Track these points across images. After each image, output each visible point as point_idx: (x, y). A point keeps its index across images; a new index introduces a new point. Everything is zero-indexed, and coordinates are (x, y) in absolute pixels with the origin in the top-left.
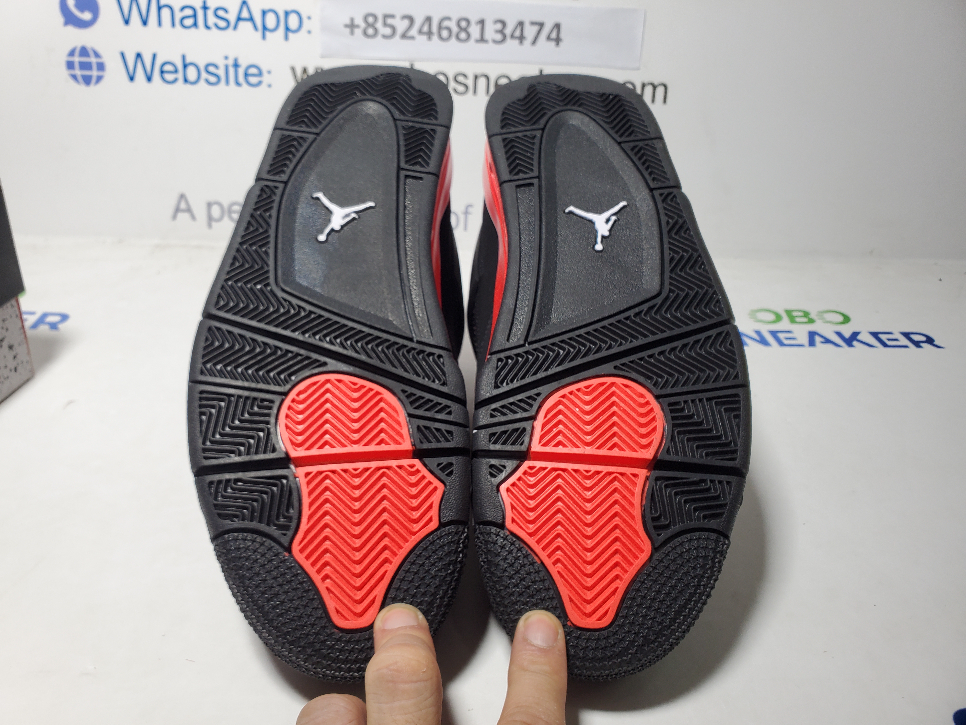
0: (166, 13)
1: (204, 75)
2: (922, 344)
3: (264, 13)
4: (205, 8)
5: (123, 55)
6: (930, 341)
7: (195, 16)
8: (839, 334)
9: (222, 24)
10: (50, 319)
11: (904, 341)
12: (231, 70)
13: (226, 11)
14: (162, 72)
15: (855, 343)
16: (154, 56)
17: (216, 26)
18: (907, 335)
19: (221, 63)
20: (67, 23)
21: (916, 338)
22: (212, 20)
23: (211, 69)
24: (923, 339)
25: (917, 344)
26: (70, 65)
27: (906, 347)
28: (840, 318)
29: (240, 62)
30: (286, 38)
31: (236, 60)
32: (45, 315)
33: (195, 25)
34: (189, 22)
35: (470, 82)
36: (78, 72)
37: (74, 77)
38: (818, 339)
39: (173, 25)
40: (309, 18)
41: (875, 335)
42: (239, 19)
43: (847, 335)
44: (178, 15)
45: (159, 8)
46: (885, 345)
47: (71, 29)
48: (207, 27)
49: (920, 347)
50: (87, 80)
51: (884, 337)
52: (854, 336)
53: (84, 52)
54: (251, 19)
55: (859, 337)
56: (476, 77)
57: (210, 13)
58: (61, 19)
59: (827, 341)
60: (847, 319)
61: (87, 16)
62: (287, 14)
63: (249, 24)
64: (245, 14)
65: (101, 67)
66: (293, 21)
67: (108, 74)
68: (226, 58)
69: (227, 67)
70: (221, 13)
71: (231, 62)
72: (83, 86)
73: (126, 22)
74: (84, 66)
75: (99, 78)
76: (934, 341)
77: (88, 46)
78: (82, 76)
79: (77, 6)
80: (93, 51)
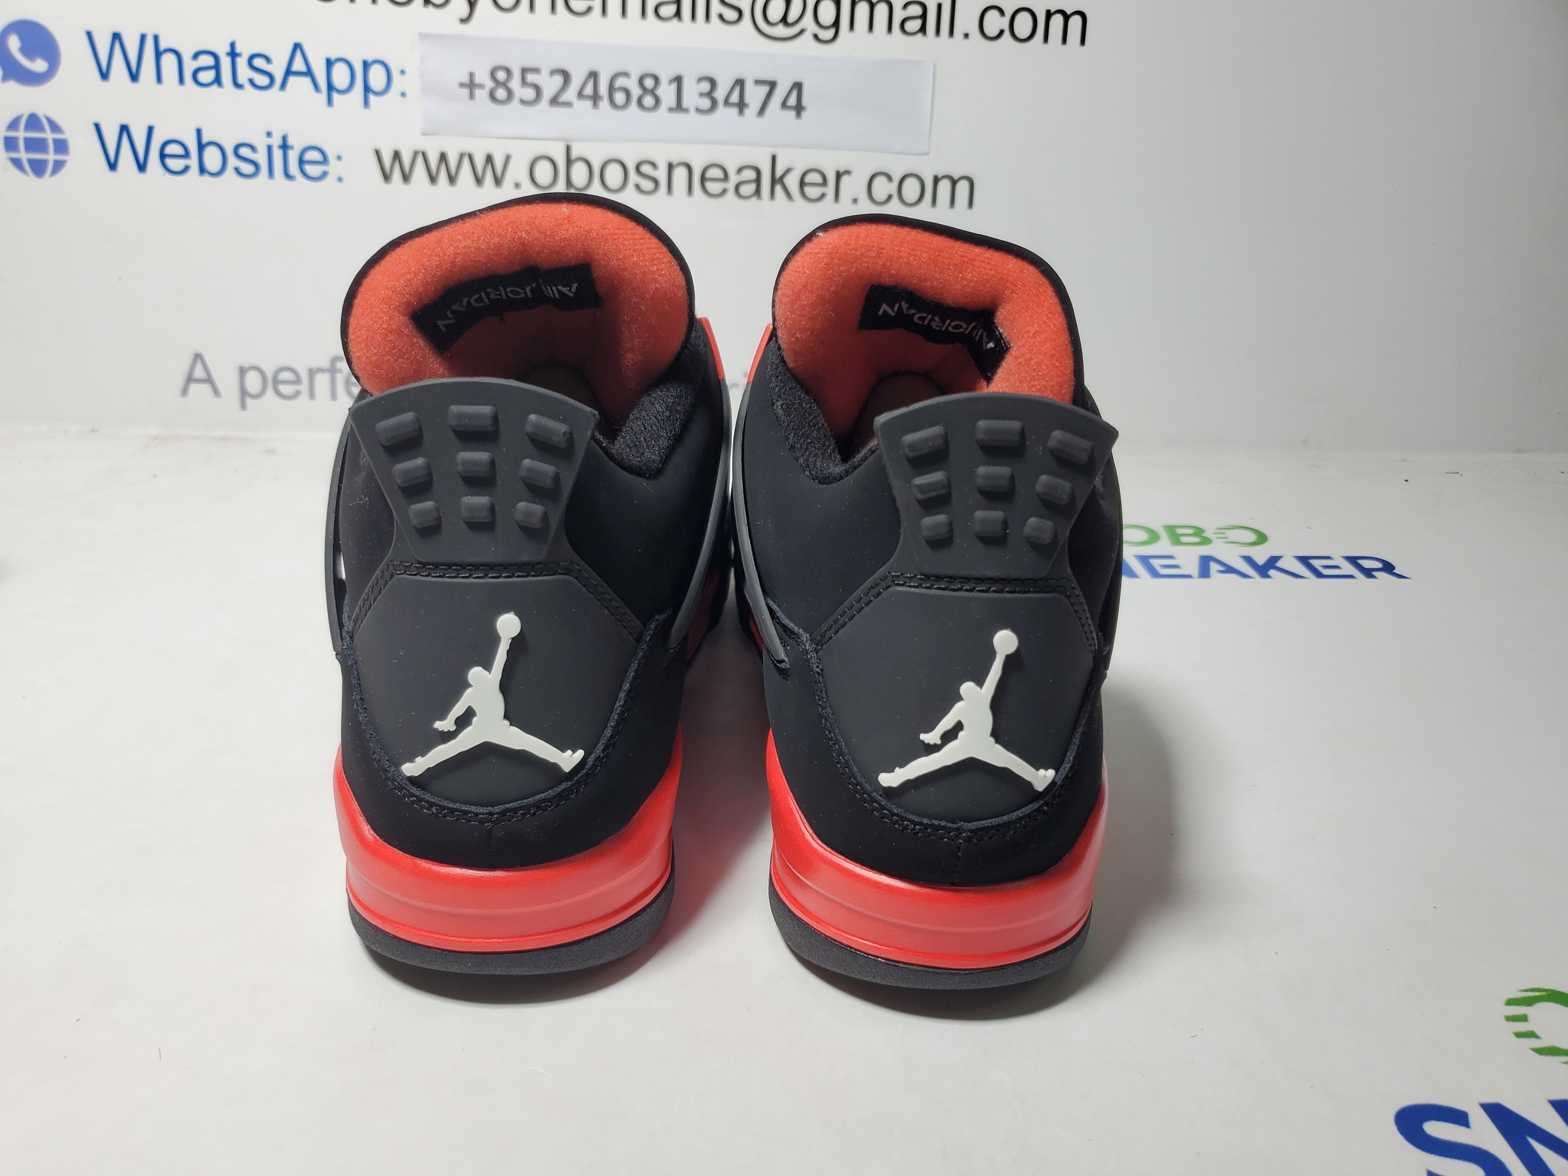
0: (169, 61)
1: (232, 161)
2: (1374, 573)
3: (329, 63)
4: (233, 54)
5: (97, 128)
6: (1388, 568)
7: (217, 67)
8: (1248, 560)
9: (262, 80)
11: (1349, 569)
12: (278, 154)
13: (268, 60)
14: (163, 156)
15: (1272, 572)
16: (150, 130)
17: (251, 81)
18: (1353, 560)
19: (261, 144)
20: (6, 77)
21: (1366, 564)
22: (244, 73)
23: (244, 152)
24: (1379, 565)
25: (1368, 573)
26: (10, 144)
27: (1351, 577)
29: (291, 141)
30: (366, 103)
31: (284, 138)
33: (218, 80)
34: (207, 76)
35: (661, 175)
36: (23, 155)
37: (17, 163)
38: (1214, 567)
39: (181, 80)
40: (403, 72)
41: (1305, 560)
42: (289, 72)
43: (1261, 560)
44: (189, 66)
45: (158, 54)
46: (1319, 574)
47: (13, 87)
48: (237, 85)
49: (1374, 577)
50: (38, 168)
51: (1316, 563)
52: (1272, 562)
53: (33, 122)
54: (309, 73)
55: (1279, 564)
56: (671, 167)
57: (242, 63)
59: (1229, 570)
60: (1262, 538)
61: (39, 66)
62: (366, 65)
63: (307, 81)
64: (299, 65)
65: (61, 146)
66: (377, 77)
67: (72, 159)
68: (269, 134)
69: (270, 148)
70: (259, 63)
71: (276, 141)
72: (32, 178)
73: (104, 75)
74: (34, 145)
75: (59, 165)
76: (1394, 568)
77: (41, 113)
78: (30, 161)
79: (23, 50)
80: (50, 121)
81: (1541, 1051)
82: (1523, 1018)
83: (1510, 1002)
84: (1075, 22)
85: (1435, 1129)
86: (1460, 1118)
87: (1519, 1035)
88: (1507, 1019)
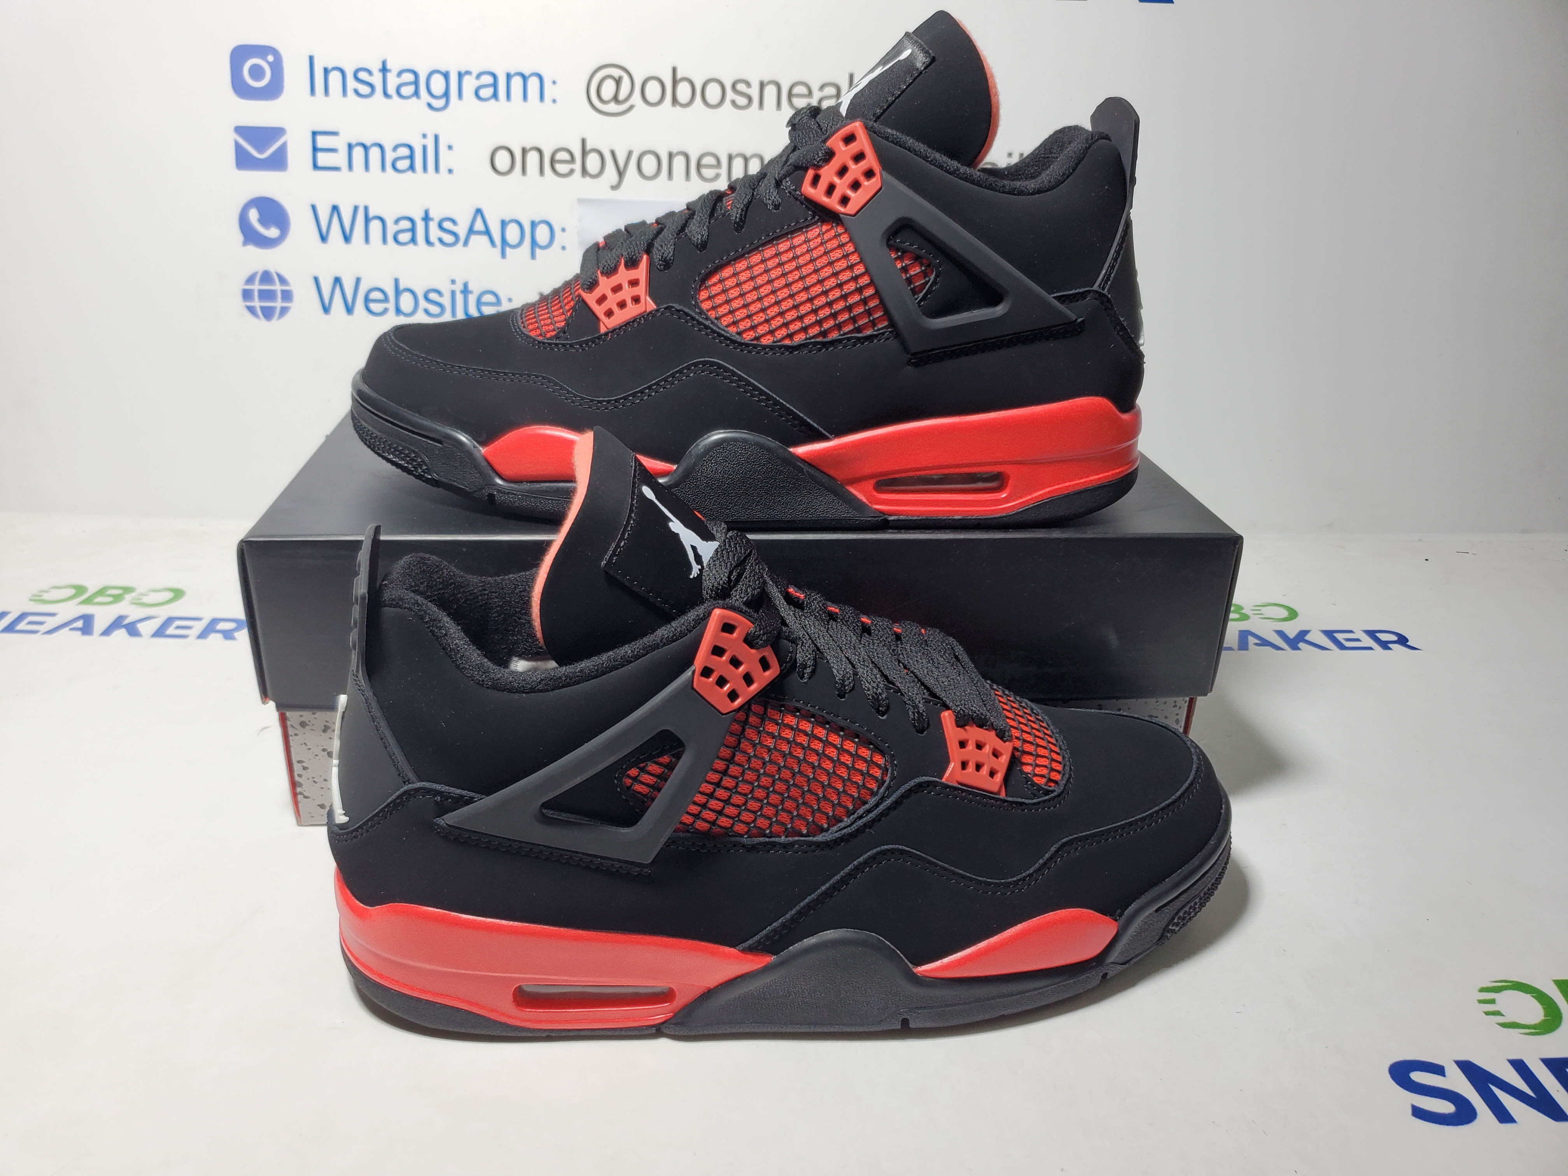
0: (375, 226)
1: (423, 304)
2: (1390, 645)
3: (504, 224)
4: (427, 218)
5: (316, 280)
6: (1402, 640)
7: (413, 230)
8: (1281, 634)
9: (448, 238)
10: (221, 626)
11: (1368, 641)
12: (459, 298)
13: (454, 222)
14: (367, 300)
15: (1301, 645)
16: (358, 281)
17: (441, 240)
18: (1372, 634)
19: (446, 289)
20: (245, 243)
21: (1384, 637)
22: (435, 233)
23: (433, 296)
24: (1395, 638)
25: (1385, 645)
26: (247, 295)
27: (1370, 648)
28: (1284, 613)
29: (471, 287)
30: (533, 256)
31: (466, 285)
32: (215, 621)
33: (413, 240)
34: (405, 237)
36: (257, 304)
37: (251, 310)
38: (1252, 640)
39: (385, 241)
40: (563, 230)
41: (1329, 634)
42: (471, 231)
43: (1292, 634)
44: (391, 229)
45: (367, 220)
46: (1342, 647)
47: (251, 248)
48: (428, 242)
49: (1390, 649)
50: (268, 313)
51: (1339, 637)
52: (1302, 636)
53: (266, 277)
54: (487, 232)
55: (1308, 637)
57: (433, 226)
58: (240, 238)
59: (1264, 643)
60: (1293, 614)
61: (273, 232)
62: (534, 225)
63: (485, 238)
64: (479, 226)
65: (287, 296)
66: (542, 234)
67: (295, 306)
68: (453, 282)
69: (453, 293)
70: (447, 225)
71: (458, 287)
72: (263, 322)
73: (324, 238)
74: (266, 295)
75: (284, 311)
76: (1407, 641)
77: (272, 271)
78: (262, 308)
79: (261, 221)
80: (279, 276)
81: (1504, 1025)
82: (1492, 1001)
83: (1482, 990)
85: (1418, 1077)
86: (1439, 1070)
87: (1487, 1013)
88: (1480, 1002)
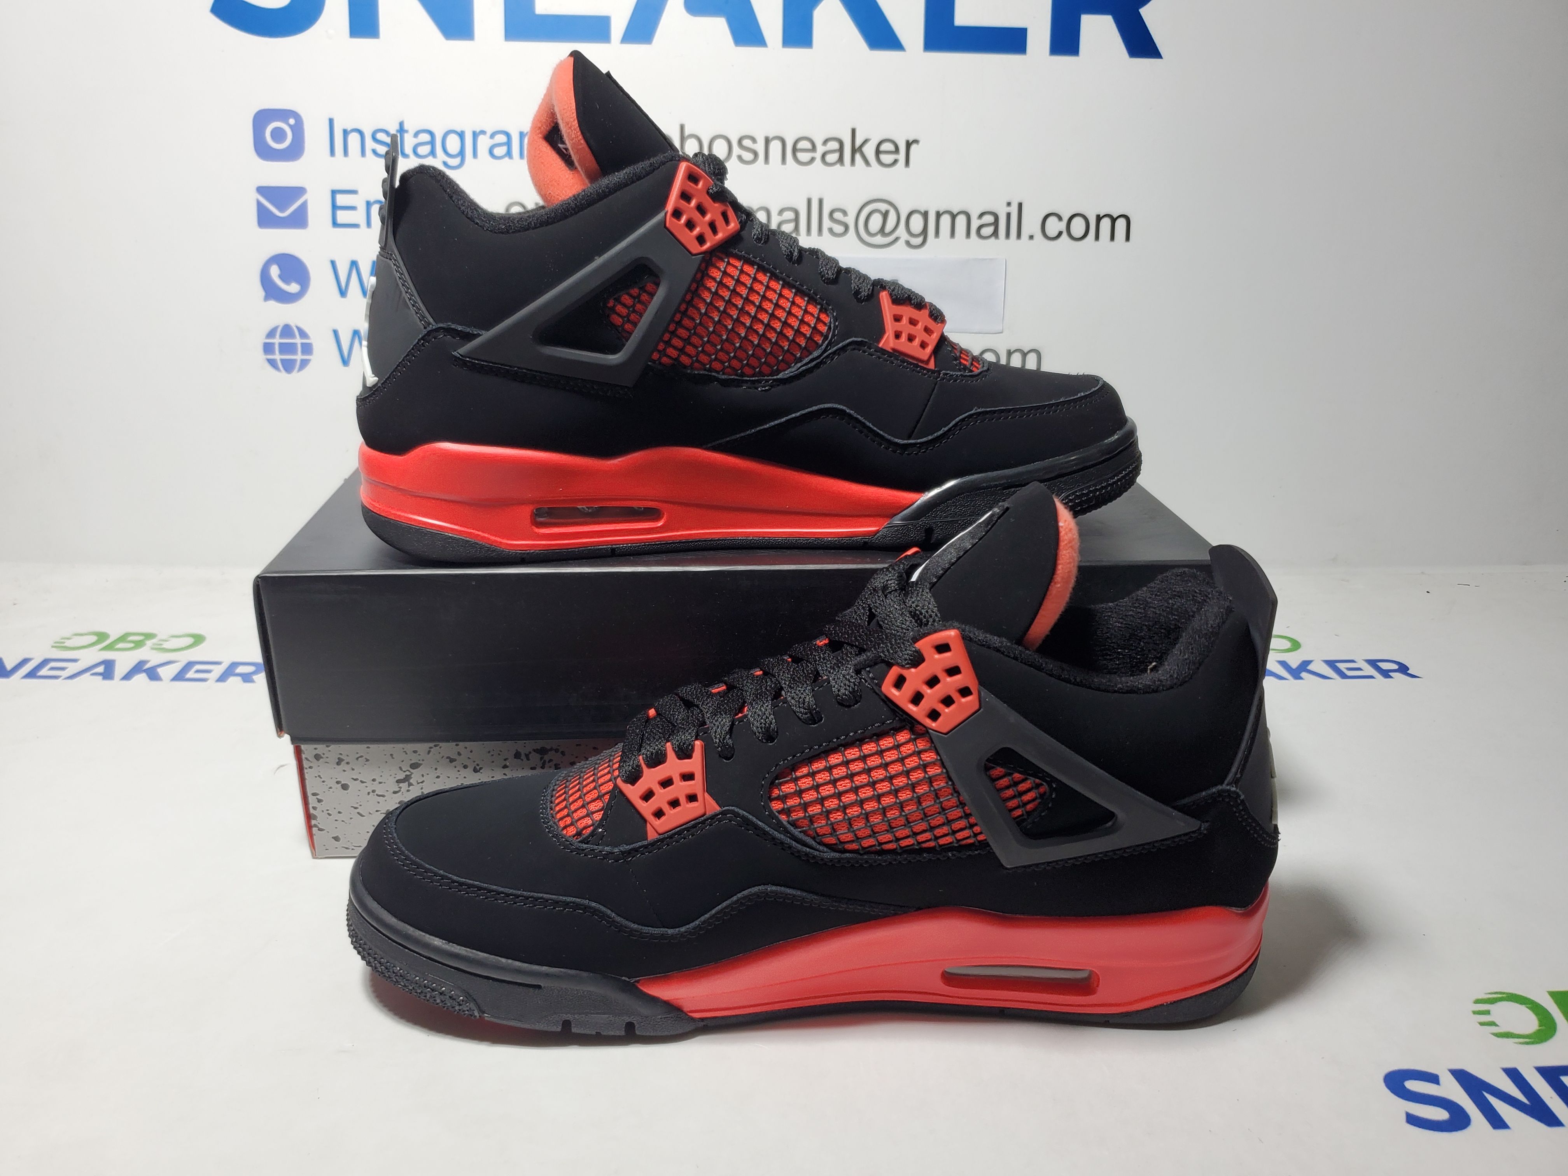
2: (1391, 674)
5: (335, 333)
6: (1403, 669)
10: (240, 670)
11: (1369, 670)
15: (1304, 675)
18: (1373, 663)
20: (267, 298)
21: (1384, 666)
24: (1396, 667)
25: (1386, 674)
26: (268, 348)
27: (1371, 677)
32: (234, 665)
36: (277, 357)
37: (272, 363)
41: (1331, 664)
43: (1294, 665)
46: (1343, 676)
47: (272, 303)
49: (1391, 677)
50: (288, 366)
51: (1342, 666)
52: (1304, 666)
53: (287, 330)
55: (1310, 667)
58: (262, 293)
60: (1295, 646)
61: (294, 288)
65: (307, 349)
67: (315, 358)
72: (283, 374)
73: (343, 293)
74: (287, 348)
75: (304, 363)
76: (1408, 669)
77: (293, 324)
78: (282, 361)
79: (281, 277)
80: (299, 329)
81: (1497, 1035)
82: (1488, 1012)
83: (1477, 1002)
84: (1121, 224)
85: (1412, 1085)
86: (1433, 1079)
87: (1482, 1024)
88: (1475, 1013)
